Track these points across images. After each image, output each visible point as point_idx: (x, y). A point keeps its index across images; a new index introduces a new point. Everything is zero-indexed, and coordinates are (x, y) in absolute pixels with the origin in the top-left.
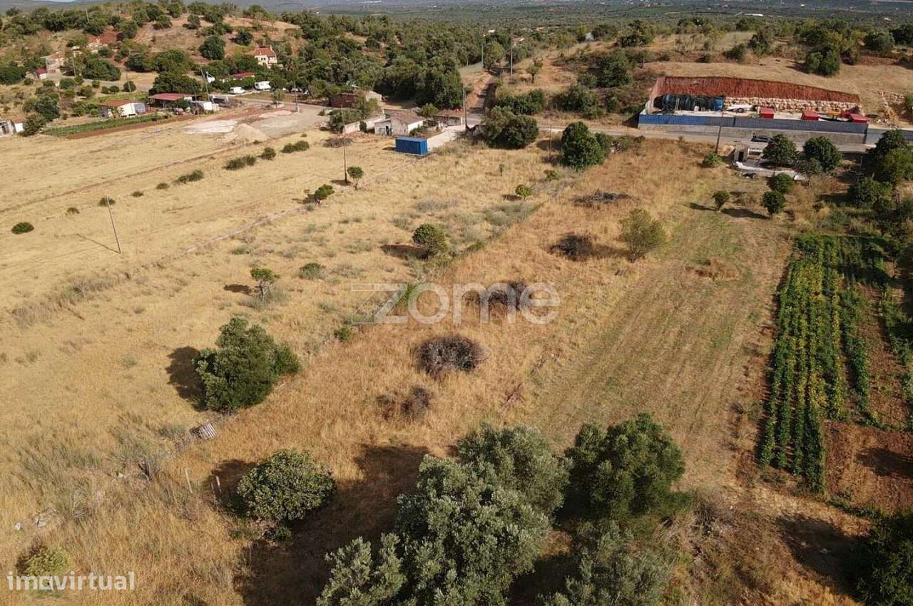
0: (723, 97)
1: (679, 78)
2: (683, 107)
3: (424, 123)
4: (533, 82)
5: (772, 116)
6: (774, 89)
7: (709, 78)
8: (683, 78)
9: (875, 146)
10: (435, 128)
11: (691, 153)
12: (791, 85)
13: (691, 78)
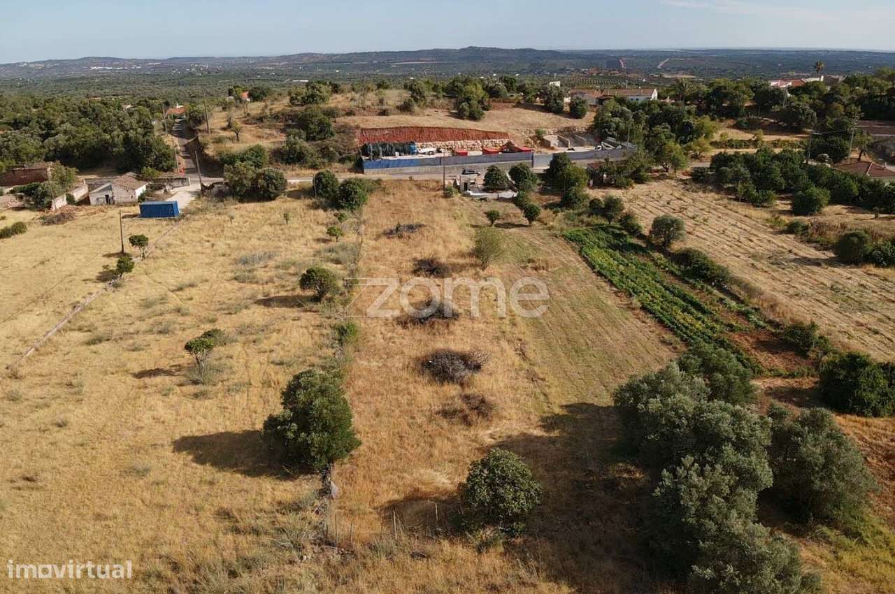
0: (413, 143)
1: (372, 129)
2: (386, 154)
3: (147, 187)
4: (238, 140)
5: (466, 154)
6: (448, 135)
7: (396, 128)
8: (376, 129)
9: (548, 167)
10: (163, 191)
11: (424, 189)
12: (459, 129)
13: (383, 129)
